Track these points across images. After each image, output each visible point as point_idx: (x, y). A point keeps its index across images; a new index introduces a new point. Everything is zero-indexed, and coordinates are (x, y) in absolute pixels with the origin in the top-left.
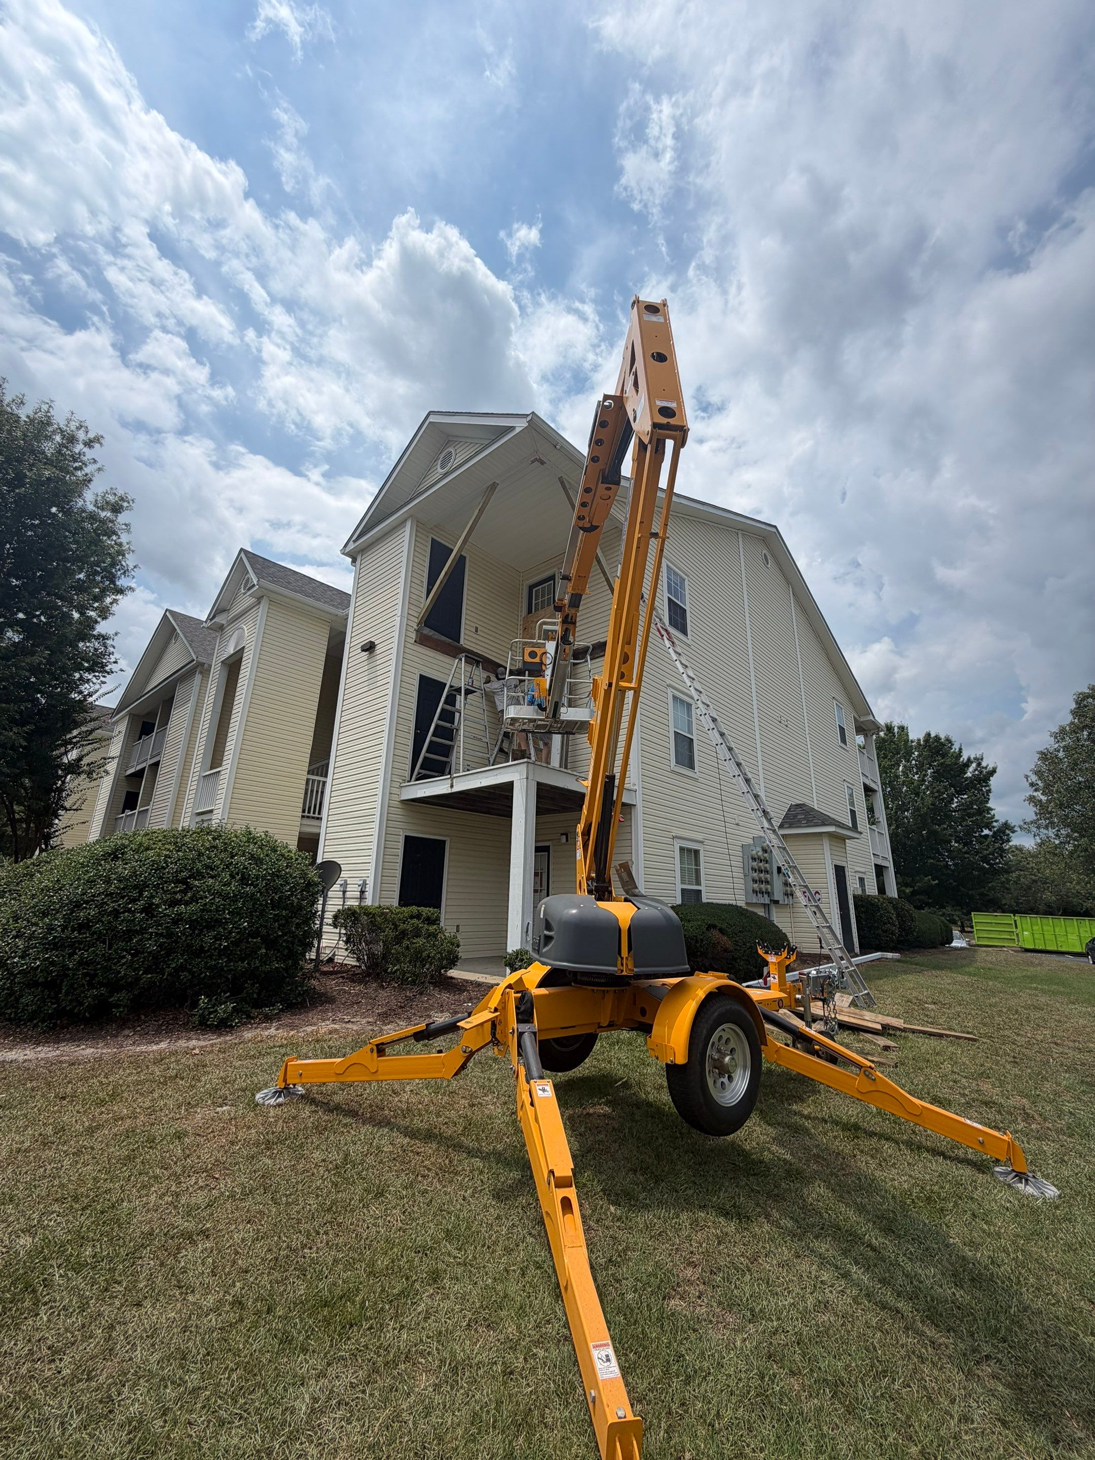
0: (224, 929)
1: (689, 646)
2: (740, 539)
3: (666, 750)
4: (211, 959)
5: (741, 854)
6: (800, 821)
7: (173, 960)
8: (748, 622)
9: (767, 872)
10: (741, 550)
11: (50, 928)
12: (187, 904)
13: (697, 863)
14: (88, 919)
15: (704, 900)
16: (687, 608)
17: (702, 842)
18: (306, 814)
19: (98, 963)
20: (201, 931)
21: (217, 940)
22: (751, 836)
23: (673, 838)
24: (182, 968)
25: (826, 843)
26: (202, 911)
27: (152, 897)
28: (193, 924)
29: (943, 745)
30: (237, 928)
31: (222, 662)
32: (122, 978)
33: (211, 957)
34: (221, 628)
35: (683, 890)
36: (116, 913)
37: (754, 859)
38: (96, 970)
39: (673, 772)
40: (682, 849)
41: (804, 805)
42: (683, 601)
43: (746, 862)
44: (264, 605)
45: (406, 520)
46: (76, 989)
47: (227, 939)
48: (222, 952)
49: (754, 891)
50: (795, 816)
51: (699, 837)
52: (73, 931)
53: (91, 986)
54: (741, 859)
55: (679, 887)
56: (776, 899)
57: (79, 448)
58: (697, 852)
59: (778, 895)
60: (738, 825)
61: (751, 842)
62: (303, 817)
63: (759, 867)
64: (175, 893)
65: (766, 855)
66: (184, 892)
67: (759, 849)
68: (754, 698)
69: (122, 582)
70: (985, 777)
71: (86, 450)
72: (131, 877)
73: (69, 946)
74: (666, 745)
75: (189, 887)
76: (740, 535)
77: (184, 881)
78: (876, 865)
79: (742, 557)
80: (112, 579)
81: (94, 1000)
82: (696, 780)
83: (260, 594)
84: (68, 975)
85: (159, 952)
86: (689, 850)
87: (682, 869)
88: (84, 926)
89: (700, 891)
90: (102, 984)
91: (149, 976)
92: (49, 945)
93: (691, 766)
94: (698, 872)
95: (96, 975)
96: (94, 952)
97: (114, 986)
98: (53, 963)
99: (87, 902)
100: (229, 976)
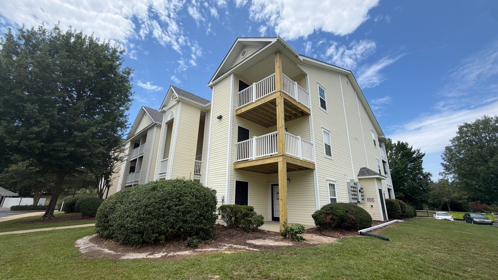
0: (193, 214)
1: (327, 114)
2: (340, 76)
3: (323, 150)
4: (190, 224)
5: (347, 185)
6: (365, 174)
7: (178, 224)
8: (344, 105)
9: (356, 191)
10: (340, 80)
11: (139, 214)
12: (180, 205)
13: (334, 189)
14: (151, 211)
15: (337, 202)
16: (326, 100)
17: (335, 182)
18: (195, 173)
19: (155, 226)
20: (185, 215)
21: (191, 218)
22: (350, 179)
23: (327, 180)
24: (181, 227)
25: (375, 181)
26: (185, 208)
27: (170, 203)
28: (183, 212)
29: (405, 145)
30: (196, 214)
31: (166, 123)
32: (162, 231)
33: (189, 223)
34: (165, 112)
35: (331, 199)
36: (159, 209)
37: (352, 187)
38: (154, 228)
39: (325, 157)
40: (330, 184)
41: (366, 168)
42: (324, 98)
43: (349, 188)
44: (180, 104)
45: (231, 74)
46: (148, 234)
47: (194, 217)
48: (193, 222)
49: (353, 198)
50: (363, 172)
51: (334, 180)
52: (146, 215)
53: (153, 233)
54: (347, 187)
55: (330, 197)
56: (359, 201)
57: (118, 54)
58: (334, 185)
59: (360, 200)
60: (345, 175)
61: (350, 181)
62: (194, 174)
63: (354, 190)
64: (176, 202)
65: (355, 186)
66: (179, 201)
67: (353, 184)
68: (348, 131)
69: (130, 98)
70: (421, 156)
71: (120, 55)
72: (162, 197)
73: (145, 220)
74: (322, 148)
75: (180, 200)
76: (340, 75)
77: (178, 198)
78: (388, 189)
79: (341, 82)
80: (127, 96)
81: (154, 238)
82: (332, 160)
83: (179, 100)
84: (146, 230)
85: (173, 222)
86: (332, 185)
87: (330, 191)
88: (150, 213)
89: (336, 199)
90: (156, 232)
91: (171, 230)
92: (139, 220)
93: (330, 155)
94: (334, 192)
95: (154, 230)
96: (153, 222)
97: (160, 233)
98: (141, 226)
99: (149, 205)
100: (195, 230)
